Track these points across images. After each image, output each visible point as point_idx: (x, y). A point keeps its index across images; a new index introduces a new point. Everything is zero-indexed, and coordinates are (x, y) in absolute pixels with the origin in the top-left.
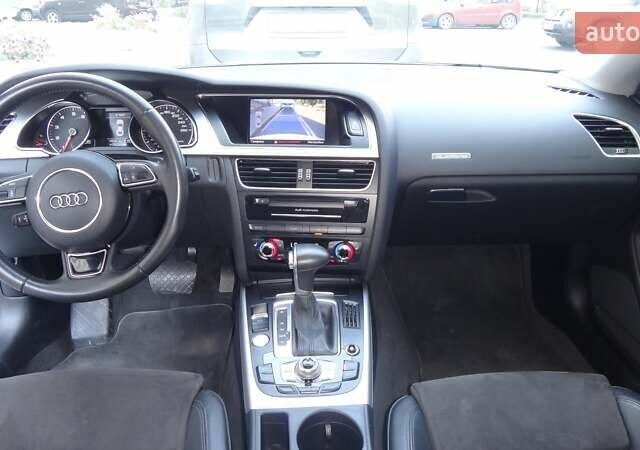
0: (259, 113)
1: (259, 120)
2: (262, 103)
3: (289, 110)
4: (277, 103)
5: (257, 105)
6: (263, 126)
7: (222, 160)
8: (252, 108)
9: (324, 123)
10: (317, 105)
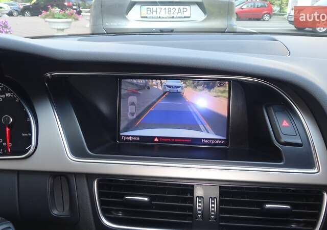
0: (133, 99)
1: (132, 109)
2: (137, 85)
3: (175, 95)
4: (158, 85)
5: (130, 88)
6: (139, 117)
7: (73, 180)
8: (123, 92)
9: (225, 113)
10: (216, 88)
